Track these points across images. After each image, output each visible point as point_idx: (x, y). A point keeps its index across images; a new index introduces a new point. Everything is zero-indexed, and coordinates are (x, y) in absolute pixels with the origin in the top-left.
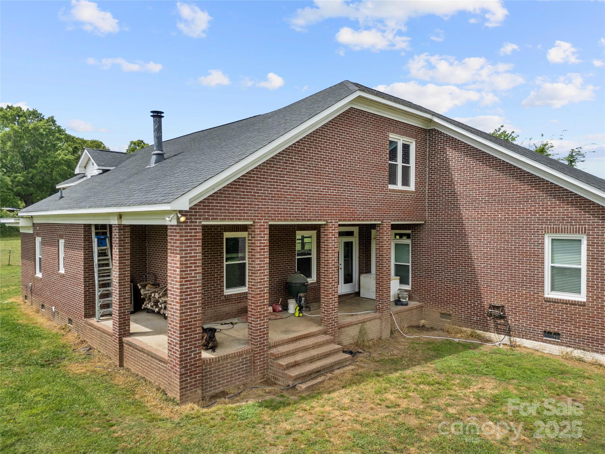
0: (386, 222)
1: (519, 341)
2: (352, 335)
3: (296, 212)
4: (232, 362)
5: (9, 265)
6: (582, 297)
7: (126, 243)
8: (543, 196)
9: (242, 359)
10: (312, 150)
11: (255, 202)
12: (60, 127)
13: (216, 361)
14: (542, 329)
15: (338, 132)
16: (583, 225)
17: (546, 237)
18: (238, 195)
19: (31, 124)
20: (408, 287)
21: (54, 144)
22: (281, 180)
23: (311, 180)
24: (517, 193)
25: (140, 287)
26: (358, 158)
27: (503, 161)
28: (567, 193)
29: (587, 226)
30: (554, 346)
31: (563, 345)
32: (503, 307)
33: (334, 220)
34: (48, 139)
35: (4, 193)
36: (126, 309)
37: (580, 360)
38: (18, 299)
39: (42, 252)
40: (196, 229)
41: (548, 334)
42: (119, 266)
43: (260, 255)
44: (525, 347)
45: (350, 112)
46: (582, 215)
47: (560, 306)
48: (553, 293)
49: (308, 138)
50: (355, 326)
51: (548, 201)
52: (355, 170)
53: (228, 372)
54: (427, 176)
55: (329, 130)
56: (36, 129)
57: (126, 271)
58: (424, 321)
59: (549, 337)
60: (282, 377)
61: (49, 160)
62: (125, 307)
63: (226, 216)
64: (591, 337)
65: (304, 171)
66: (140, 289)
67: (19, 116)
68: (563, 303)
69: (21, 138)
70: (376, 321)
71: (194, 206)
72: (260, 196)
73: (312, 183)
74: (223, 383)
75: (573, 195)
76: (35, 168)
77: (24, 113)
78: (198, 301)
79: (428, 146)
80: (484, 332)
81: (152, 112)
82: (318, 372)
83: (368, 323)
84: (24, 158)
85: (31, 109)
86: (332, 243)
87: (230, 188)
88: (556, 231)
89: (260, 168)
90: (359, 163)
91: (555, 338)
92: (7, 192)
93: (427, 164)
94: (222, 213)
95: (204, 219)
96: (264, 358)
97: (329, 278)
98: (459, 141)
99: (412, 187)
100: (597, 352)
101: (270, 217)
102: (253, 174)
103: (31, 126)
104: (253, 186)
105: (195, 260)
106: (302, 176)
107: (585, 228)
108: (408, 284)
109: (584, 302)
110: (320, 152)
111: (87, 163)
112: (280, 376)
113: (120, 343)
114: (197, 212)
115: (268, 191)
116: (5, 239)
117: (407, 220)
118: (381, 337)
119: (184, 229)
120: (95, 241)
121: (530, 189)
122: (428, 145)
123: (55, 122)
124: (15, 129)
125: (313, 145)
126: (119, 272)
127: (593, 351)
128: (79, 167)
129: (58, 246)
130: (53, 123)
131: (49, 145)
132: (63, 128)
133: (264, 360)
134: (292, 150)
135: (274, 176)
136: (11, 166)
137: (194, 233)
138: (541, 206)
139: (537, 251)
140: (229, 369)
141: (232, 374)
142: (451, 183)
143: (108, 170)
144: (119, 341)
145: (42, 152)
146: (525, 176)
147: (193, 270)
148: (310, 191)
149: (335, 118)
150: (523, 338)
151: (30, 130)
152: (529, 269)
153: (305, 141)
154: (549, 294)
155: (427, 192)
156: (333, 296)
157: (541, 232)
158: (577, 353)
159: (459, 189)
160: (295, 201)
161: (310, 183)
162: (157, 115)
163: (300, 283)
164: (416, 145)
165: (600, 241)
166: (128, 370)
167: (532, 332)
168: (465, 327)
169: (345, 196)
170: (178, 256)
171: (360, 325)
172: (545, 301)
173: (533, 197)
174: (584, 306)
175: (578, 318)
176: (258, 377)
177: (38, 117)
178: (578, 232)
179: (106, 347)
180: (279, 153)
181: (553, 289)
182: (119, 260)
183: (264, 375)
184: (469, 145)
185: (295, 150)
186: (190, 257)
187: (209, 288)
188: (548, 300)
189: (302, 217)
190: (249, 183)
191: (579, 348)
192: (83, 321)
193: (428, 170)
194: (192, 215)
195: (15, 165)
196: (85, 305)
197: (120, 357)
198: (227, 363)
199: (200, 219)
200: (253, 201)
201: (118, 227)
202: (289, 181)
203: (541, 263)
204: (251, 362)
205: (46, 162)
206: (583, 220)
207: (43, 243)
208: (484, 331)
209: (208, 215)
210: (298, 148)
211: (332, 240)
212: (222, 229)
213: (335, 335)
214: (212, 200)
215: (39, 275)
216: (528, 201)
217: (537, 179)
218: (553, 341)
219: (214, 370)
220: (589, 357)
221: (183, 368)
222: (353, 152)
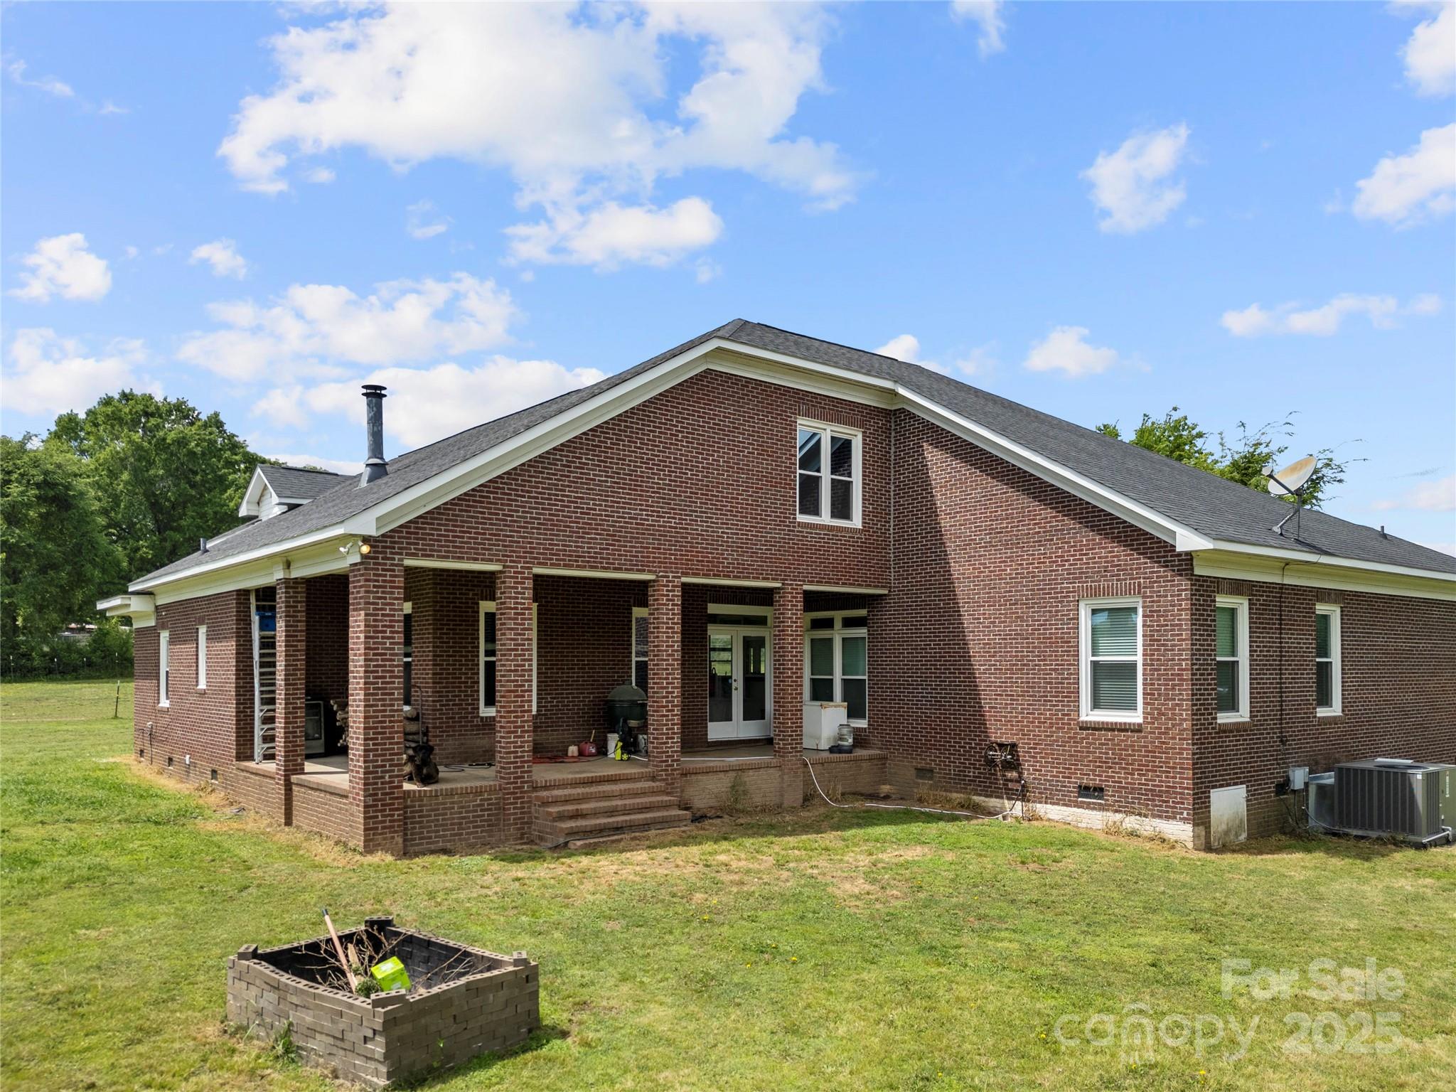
0: (791, 585)
1: (1041, 809)
2: (716, 791)
3: (589, 553)
4: (461, 802)
5: (116, 717)
6: (1135, 717)
7: (299, 611)
8: (1074, 529)
9: (481, 800)
10: (624, 445)
11: (506, 531)
12: (233, 436)
13: (431, 796)
14: (1076, 783)
15: (680, 413)
16: (1136, 578)
17: (1082, 605)
18: (473, 517)
19: (172, 430)
20: (862, 724)
21: (221, 477)
22: (557, 495)
23: (621, 498)
24: (1035, 524)
25: (335, 708)
26: (724, 462)
27: (1013, 465)
28: (1111, 519)
29: (1142, 581)
30: (1095, 812)
31: (1107, 810)
32: (1014, 746)
33: (672, 572)
34: (207, 465)
35: (112, 587)
36: (298, 727)
37: (1133, 834)
38: (129, 758)
39: (171, 656)
40: (394, 571)
41: (1085, 790)
42: (286, 651)
43: (515, 624)
44: (1049, 820)
45: (706, 377)
46: (1134, 559)
47: (1104, 735)
48: (1097, 712)
49: (613, 424)
50: (722, 775)
51: (1084, 537)
52: (718, 483)
53: (454, 819)
54: (892, 501)
55: (659, 409)
56: (182, 442)
57: (298, 660)
58: (888, 787)
59: (1087, 796)
60: (551, 834)
61: (209, 510)
62: (296, 722)
63: (448, 552)
64: (1151, 790)
65: (607, 482)
66: (336, 712)
67: (147, 415)
68: (1106, 730)
69: (151, 464)
70: (771, 771)
71: (390, 531)
72: (515, 521)
73: (624, 503)
74: (444, 836)
75: (1121, 523)
76: (178, 529)
77: (158, 408)
78: (396, 688)
79: (893, 442)
80: (987, 799)
81: (365, 387)
82: (617, 829)
83: (751, 773)
84: (155, 505)
85: (172, 400)
86: (668, 614)
87: (456, 505)
88: (1095, 593)
89: (515, 474)
90: (728, 471)
91: (1095, 798)
92: (119, 584)
93: (892, 478)
94: (442, 546)
95: (407, 554)
96: (522, 803)
97: (660, 679)
98: (943, 429)
99: (857, 521)
100: (1160, 817)
101: (535, 558)
102: (502, 483)
103: (171, 437)
104: (502, 504)
105: (391, 621)
106: (602, 491)
107: (1139, 584)
108: (864, 717)
109: (1140, 725)
110: (639, 448)
111: (262, 495)
112: (547, 833)
113: (286, 785)
114: (395, 542)
115: (532, 513)
116: (111, 680)
117: (843, 584)
118: (782, 804)
119: (373, 569)
120: (255, 619)
121: (1054, 517)
122: (893, 440)
123: (222, 426)
124: (134, 441)
125: (626, 436)
126: (286, 661)
127: (1154, 816)
128: (248, 502)
129: (197, 640)
130: (218, 428)
131: (210, 476)
132: (240, 439)
133: (524, 808)
134: (581, 443)
135: (543, 488)
136: (128, 527)
137: (391, 576)
138: (1072, 547)
139: (1066, 633)
140: (456, 813)
141: (461, 824)
142: (932, 512)
143: (299, 505)
144: (285, 780)
145: (194, 493)
146: (1046, 491)
147: (388, 638)
148: (618, 517)
149: (673, 388)
150: (1046, 803)
151: (169, 444)
152: (1054, 670)
153: (607, 428)
154: (1088, 714)
155: (892, 531)
156: (668, 711)
157: (1074, 597)
158: (1131, 822)
159: (945, 522)
160: (588, 533)
161: (618, 502)
162: (375, 394)
163: (627, 701)
164: (864, 440)
165: (1162, 606)
166: (298, 827)
167: (1060, 791)
168: (957, 792)
169: (697, 530)
170: (362, 613)
171: (732, 774)
172: (1081, 728)
173: (1059, 530)
174: (1140, 731)
175: (1130, 755)
176: (511, 835)
177: (187, 417)
178: (1128, 592)
179: (267, 801)
180: (554, 449)
181: (1096, 704)
182: (286, 641)
183: (523, 834)
184: (960, 438)
185: (588, 445)
186: (383, 615)
187: (451, 700)
188: (1085, 727)
189: (601, 563)
190: (494, 498)
191: (1133, 813)
192: (232, 767)
193: (893, 489)
194: (387, 547)
195: (136, 524)
196: (237, 737)
197: (286, 809)
198: (453, 803)
199: (401, 554)
200: (501, 530)
201: (285, 583)
202: (575, 497)
203: (1073, 655)
204: (500, 809)
205: (203, 516)
206: (1136, 569)
207: (172, 641)
208: (987, 796)
209: (415, 549)
210: (594, 441)
211: (667, 609)
212: (477, 595)
213: (673, 784)
214: (423, 523)
215: (164, 703)
216: (1052, 540)
217: (1066, 497)
218: (1093, 803)
219: (427, 811)
220: (1148, 828)
221: (370, 795)
222: (714, 451)
